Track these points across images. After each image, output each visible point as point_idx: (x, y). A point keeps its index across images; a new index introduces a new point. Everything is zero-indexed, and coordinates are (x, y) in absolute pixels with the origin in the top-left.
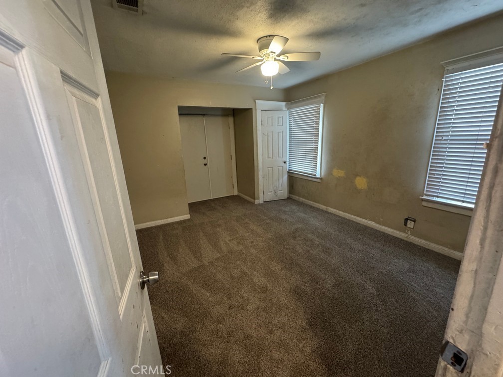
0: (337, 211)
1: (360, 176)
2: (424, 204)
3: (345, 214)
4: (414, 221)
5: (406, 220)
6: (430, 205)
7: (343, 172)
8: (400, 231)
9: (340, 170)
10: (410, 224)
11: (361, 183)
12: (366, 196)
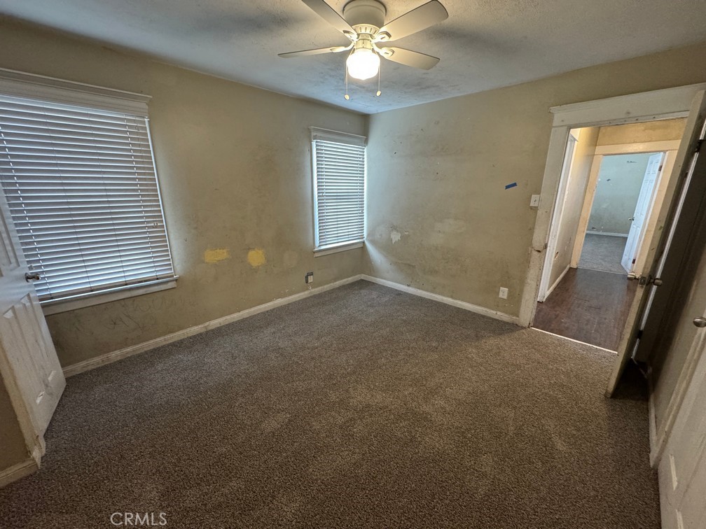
0: (228, 317)
1: (254, 249)
2: (316, 255)
3: (241, 313)
4: (312, 274)
5: (307, 277)
6: (323, 253)
7: (225, 251)
8: (304, 291)
9: (218, 250)
10: (311, 279)
11: (256, 258)
12: (266, 272)
